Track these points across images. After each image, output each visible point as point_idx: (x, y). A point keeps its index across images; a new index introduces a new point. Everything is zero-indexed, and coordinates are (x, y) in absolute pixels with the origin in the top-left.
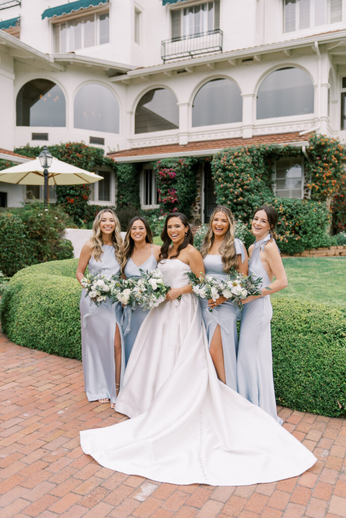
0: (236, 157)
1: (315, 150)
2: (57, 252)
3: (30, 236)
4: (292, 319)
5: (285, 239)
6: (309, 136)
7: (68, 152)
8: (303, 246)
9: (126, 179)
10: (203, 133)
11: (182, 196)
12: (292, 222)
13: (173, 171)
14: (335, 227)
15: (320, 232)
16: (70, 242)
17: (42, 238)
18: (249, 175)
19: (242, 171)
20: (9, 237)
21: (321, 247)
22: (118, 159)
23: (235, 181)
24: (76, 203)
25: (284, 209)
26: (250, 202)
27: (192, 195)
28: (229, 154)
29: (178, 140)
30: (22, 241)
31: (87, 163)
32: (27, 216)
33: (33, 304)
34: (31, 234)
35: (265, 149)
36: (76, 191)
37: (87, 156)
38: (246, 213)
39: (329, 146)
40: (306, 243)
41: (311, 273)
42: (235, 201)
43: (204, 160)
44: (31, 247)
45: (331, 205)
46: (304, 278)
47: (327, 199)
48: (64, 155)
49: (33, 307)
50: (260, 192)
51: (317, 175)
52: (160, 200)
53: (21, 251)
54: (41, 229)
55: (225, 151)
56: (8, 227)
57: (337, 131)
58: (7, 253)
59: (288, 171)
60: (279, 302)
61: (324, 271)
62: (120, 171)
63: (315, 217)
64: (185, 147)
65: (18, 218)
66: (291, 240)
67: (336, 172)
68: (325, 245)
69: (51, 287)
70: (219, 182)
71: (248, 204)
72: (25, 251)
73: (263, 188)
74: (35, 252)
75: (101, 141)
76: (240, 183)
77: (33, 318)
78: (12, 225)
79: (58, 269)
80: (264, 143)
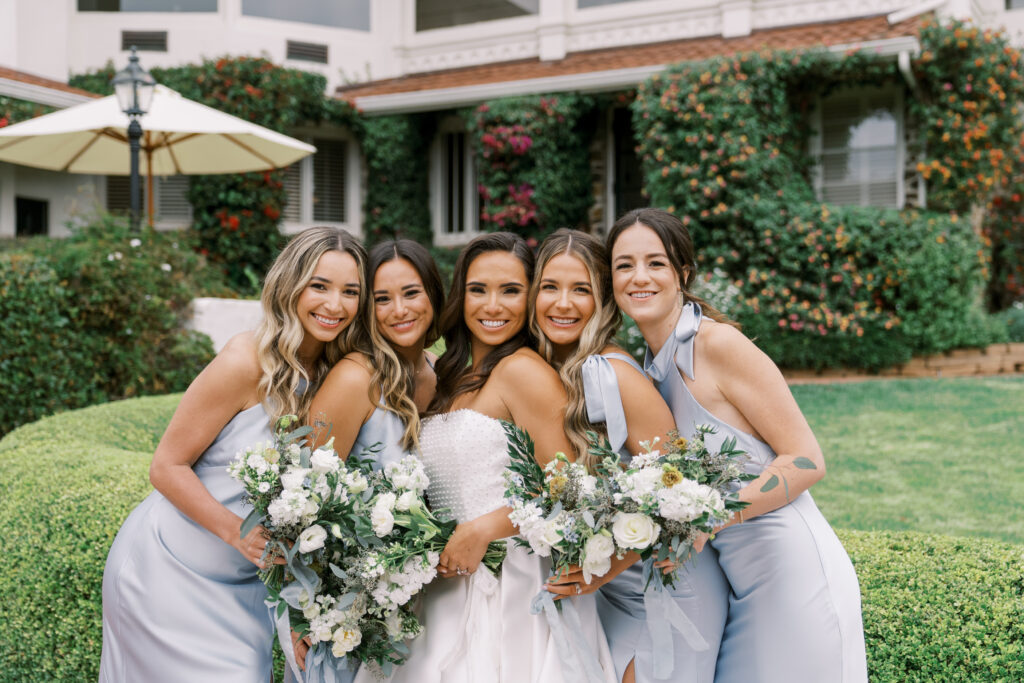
0: (706, 87)
1: (938, 62)
2: (169, 369)
3: (82, 323)
4: (958, 621)
5: (855, 325)
6: (920, 24)
7: (221, 83)
8: (908, 345)
9: (391, 158)
10: (608, 25)
11: (549, 207)
12: (875, 276)
13: (523, 134)
14: (998, 288)
15: (957, 303)
16: (208, 338)
17: (121, 328)
18: (743, 139)
19: (724, 126)
20: (14, 327)
21: (962, 346)
22: (365, 103)
23: (704, 156)
24: (247, 230)
25: (849, 237)
26: (748, 217)
27: (579, 202)
28: (684, 81)
29: (538, 46)
30: (57, 337)
31: (276, 114)
32: (72, 259)
33: (23, 551)
34: (84, 315)
35: (789, 62)
36: (245, 193)
37: (276, 94)
38: (738, 249)
39: (979, 51)
40: (914, 337)
41: (947, 427)
42: (704, 215)
43: (611, 102)
44: (85, 357)
45: (984, 227)
46: (926, 445)
47: (974, 207)
48: (211, 92)
49: (22, 563)
50: (776, 188)
51: (946, 136)
52: (486, 215)
53: (54, 368)
54: (116, 301)
55: (675, 72)
56: (13, 294)
57: (994, 13)
58: (10, 376)
59: (852, 130)
60: (895, 548)
61: (986, 422)
62: (372, 137)
63: (941, 259)
64: (557, 67)
65: (44, 267)
66: (870, 327)
67: (1001, 127)
68: (973, 341)
69: (84, 491)
70: (656, 160)
71: (744, 225)
72: (67, 367)
73: (786, 179)
74: (99, 371)
75: (319, 53)
76: (718, 164)
77: (20, 601)
78: (23, 290)
79: (139, 425)
80: (786, 48)
